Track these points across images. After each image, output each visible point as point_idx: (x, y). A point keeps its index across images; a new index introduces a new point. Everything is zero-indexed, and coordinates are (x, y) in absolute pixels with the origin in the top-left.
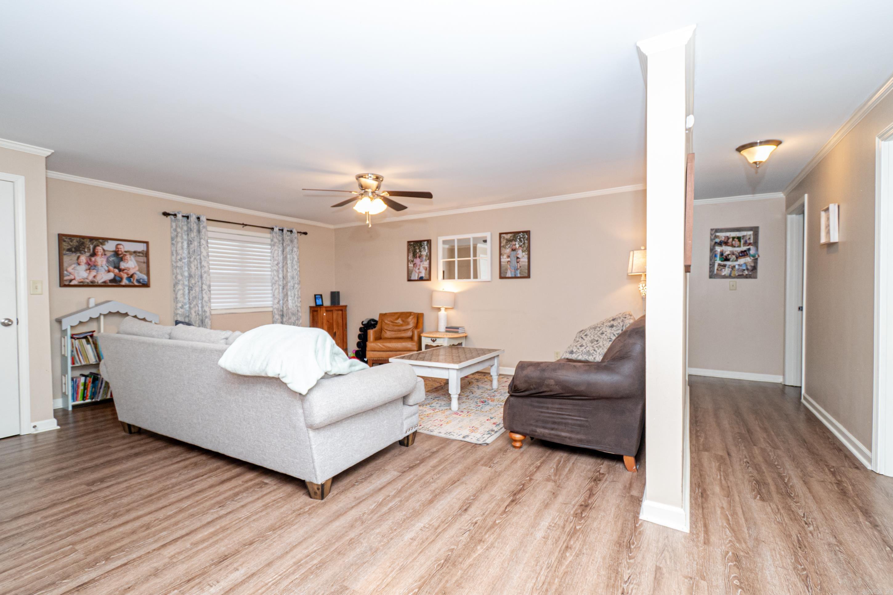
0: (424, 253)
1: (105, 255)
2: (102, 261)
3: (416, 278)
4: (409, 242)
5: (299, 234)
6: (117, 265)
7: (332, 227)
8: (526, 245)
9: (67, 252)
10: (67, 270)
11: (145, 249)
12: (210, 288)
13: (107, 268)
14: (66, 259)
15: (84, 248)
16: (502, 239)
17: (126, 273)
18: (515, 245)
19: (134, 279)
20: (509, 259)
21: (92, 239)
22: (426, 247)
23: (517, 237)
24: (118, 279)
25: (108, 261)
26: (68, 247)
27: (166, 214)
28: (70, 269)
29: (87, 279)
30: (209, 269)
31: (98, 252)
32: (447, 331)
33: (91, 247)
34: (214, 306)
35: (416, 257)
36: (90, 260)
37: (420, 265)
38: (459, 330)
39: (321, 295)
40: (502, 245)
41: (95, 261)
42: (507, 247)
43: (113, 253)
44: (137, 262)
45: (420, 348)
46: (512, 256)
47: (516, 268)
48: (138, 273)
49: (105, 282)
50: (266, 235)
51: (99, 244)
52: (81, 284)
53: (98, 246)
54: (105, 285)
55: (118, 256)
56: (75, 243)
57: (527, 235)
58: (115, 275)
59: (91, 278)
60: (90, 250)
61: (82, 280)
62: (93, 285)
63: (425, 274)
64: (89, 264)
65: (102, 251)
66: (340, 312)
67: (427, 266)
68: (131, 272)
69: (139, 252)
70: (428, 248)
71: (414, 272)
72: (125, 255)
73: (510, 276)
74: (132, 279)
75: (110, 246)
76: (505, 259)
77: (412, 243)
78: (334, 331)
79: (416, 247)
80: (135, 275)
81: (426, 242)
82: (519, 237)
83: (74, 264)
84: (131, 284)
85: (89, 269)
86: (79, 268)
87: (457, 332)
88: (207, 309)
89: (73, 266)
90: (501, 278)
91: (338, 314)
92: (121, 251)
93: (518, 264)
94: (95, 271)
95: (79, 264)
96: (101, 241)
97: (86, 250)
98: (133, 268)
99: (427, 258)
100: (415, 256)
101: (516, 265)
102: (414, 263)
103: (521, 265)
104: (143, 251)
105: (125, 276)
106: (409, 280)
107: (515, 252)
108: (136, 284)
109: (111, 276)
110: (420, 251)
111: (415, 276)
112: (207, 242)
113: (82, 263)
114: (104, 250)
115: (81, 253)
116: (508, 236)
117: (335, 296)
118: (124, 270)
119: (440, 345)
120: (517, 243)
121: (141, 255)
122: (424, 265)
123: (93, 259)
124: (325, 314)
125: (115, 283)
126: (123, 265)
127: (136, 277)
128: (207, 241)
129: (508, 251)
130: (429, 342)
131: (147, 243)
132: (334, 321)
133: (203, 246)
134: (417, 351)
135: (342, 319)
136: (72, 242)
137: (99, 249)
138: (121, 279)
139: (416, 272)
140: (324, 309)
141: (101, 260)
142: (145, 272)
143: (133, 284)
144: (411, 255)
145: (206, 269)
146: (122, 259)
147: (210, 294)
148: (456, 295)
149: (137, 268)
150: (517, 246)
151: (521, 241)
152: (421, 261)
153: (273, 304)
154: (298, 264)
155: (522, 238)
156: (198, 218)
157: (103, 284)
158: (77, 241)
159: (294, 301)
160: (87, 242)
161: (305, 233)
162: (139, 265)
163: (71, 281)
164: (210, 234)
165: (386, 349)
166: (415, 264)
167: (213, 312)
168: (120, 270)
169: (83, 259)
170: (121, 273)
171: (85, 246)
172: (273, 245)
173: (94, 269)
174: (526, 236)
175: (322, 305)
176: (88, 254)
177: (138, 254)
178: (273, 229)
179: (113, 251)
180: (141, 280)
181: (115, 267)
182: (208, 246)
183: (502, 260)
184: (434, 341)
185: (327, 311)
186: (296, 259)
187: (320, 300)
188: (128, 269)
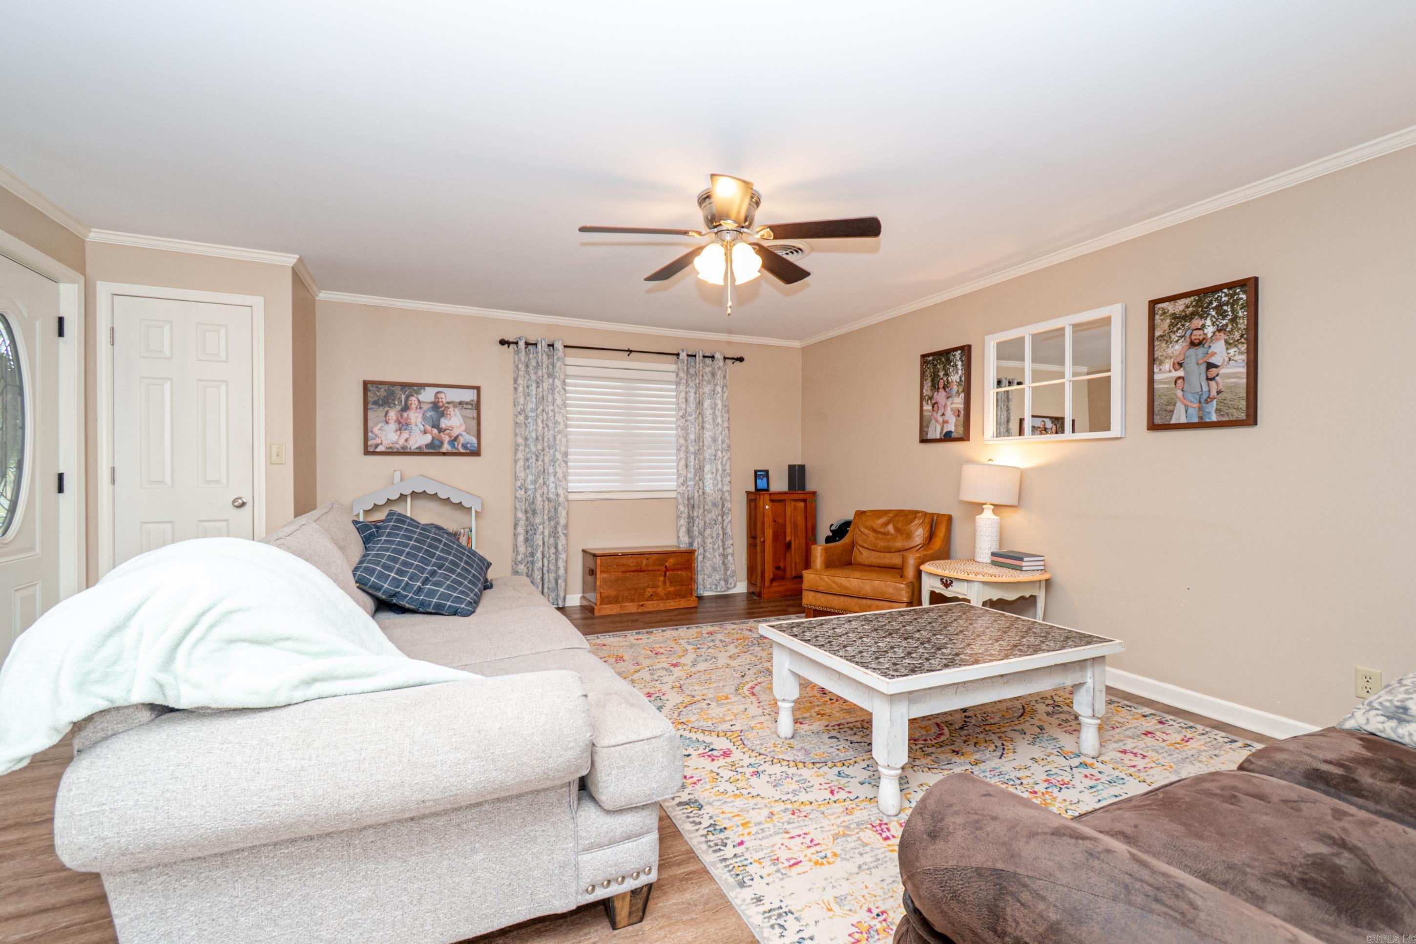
0: (955, 378)
1: (421, 408)
2: (417, 417)
3: (938, 437)
4: (923, 356)
5: (729, 362)
6: (436, 423)
7: (797, 344)
8: (1243, 324)
9: (373, 406)
10: (372, 432)
11: (475, 399)
12: (566, 457)
13: (422, 428)
14: (371, 414)
15: (394, 400)
16: (1157, 317)
17: (447, 434)
18: (1203, 327)
19: (458, 444)
20: (1180, 373)
21: (404, 386)
22: (959, 364)
23: (1211, 303)
24: (436, 442)
25: (424, 418)
26: (374, 399)
27: (503, 342)
28: (376, 430)
29: (397, 443)
30: (567, 426)
31: (411, 404)
32: (994, 563)
33: (403, 397)
34: (572, 486)
35: (939, 388)
36: (402, 416)
37: (945, 406)
38: (1024, 564)
39: (767, 472)
40: (1158, 333)
41: (408, 418)
42: (1174, 337)
43: (431, 405)
44: (463, 417)
45: (915, 599)
46: (1191, 364)
47: (1205, 397)
48: (464, 434)
49: (419, 448)
50: (669, 366)
51: (413, 393)
52: (390, 450)
53: (412, 396)
54: (419, 452)
55: (438, 409)
56: (382, 393)
57: (1245, 292)
58: (433, 438)
59: (402, 442)
60: (401, 401)
61: (391, 445)
62: (404, 452)
63: (956, 426)
64: (400, 423)
65: (417, 402)
66: (802, 504)
67: (961, 406)
68: (455, 433)
69: (467, 403)
70: (963, 365)
71: (933, 421)
72: (448, 408)
73: (1183, 420)
74: (456, 443)
75: (427, 395)
76: (1165, 374)
77: (931, 358)
78: (788, 539)
79: (938, 366)
80: (460, 437)
81: (959, 352)
82: (1215, 304)
83: (381, 422)
84: (454, 451)
85: (400, 429)
86: (387, 427)
87: (1019, 568)
88: (561, 492)
89: (380, 425)
90: (1153, 426)
91: (795, 508)
92: (442, 402)
93: (1213, 383)
94: (407, 432)
95: (387, 423)
96: (415, 388)
97: (396, 403)
98: (458, 427)
99: (961, 390)
100: (935, 387)
101: (1205, 388)
102: (933, 402)
103: (1221, 387)
104: (473, 401)
105: (446, 439)
106: (924, 441)
107: (1200, 351)
108: (462, 450)
109: (428, 439)
110: (946, 374)
111: (935, 432)
112: (564, 383)
113: (391, 421)
114: (419, 401)
115: (389, 407)
116: (1179, 307)
117: (797, 474)
118: (445, 430)
119: (961, 597)
120: (1208, 322)
121: (469, 406)
122: (953, 406)
123: (405, 415)
124: (767, 507)
125: (433, 450)
126: (444, 423)
127: (461, 440)
128: (564, 381)
129: (1178, 348)
130: (940, 589)
131: (478, 389)
132: (788, 520)
133: (557, 390)
134: (910, 604)
135: (806, 517)
136: (378, 391)
137: (413, 400)
138: (442, 443)
139: (937, 421)
140: (767, 497)
141: (415, 417)
142: (475, 433)
143: (457, 451)
144: (928, 384)
145: (561, 427)
146: (442, 414)
147: (567, 467)
148: (1023, 478)
149: (463, 428)
150: (1210, 330)
151: (1222, 314)
152: (948, 398)
153: (678, 486)
154: (726, 415)
155: (1227, 304)
156: (551, 345)
157: (417, 451)
158: (385, 390)
159: (715, 482)
160: (397, 390)
161: (741, 359)
162: (465, 422)
163: (377, 446)
164: (570, 371)
165: (837, 590)
166: (936, 403)
167: (571, 497)
168: (440, 430)
169: (393, 415)
170: (442, 434)
171: (395, 397)
172: (678, 384)
173: (406, 429)
174: (1244, 296)
175: (767, 490)
176: (398, 408)
177: (465, 406)
178: (678, 355)
179: (431, 403)
180: (469, 445)
181: (433, 426)
182: (564, 389)
183: (1157, 377)
184: (947, 585)
185: (772, 501)
186: (720, 406)
187: (765, 479)
188: (451, 428)
